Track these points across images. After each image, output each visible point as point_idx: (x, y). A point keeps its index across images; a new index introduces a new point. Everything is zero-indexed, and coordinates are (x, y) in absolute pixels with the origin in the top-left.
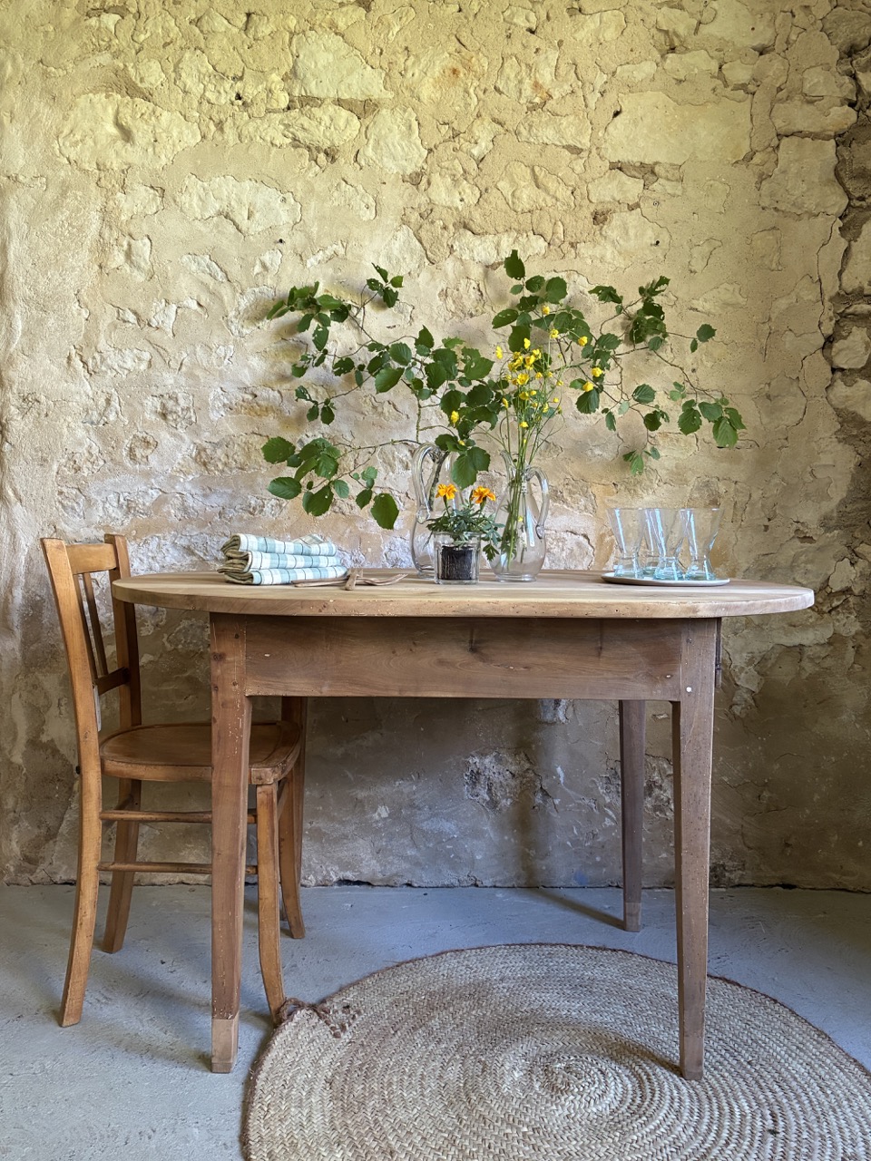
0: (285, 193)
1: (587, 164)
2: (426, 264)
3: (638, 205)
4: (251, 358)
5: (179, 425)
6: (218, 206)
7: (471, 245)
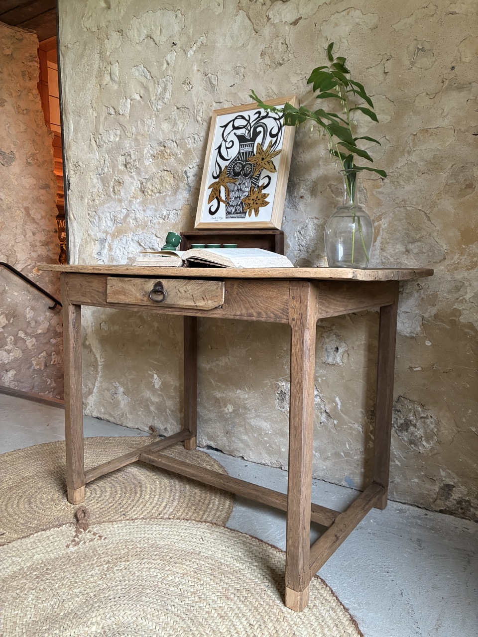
2: (253, 34)
4: (163, 124)
5: (132, 170)
6: (145, 32)
7: (281, 10)
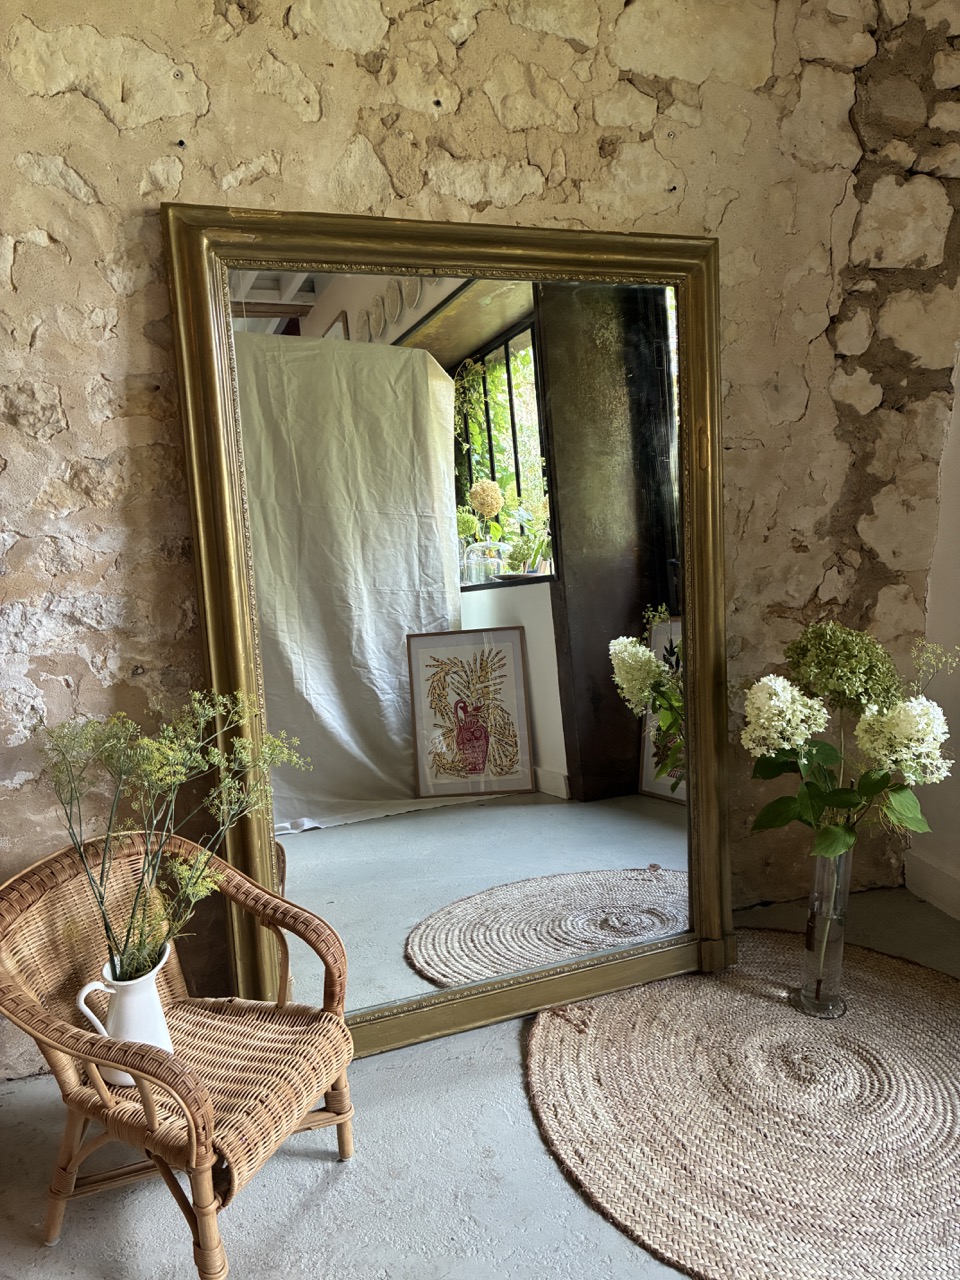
0: (182, 64)
1: (593, 68)
3: (650, 135)
